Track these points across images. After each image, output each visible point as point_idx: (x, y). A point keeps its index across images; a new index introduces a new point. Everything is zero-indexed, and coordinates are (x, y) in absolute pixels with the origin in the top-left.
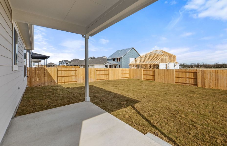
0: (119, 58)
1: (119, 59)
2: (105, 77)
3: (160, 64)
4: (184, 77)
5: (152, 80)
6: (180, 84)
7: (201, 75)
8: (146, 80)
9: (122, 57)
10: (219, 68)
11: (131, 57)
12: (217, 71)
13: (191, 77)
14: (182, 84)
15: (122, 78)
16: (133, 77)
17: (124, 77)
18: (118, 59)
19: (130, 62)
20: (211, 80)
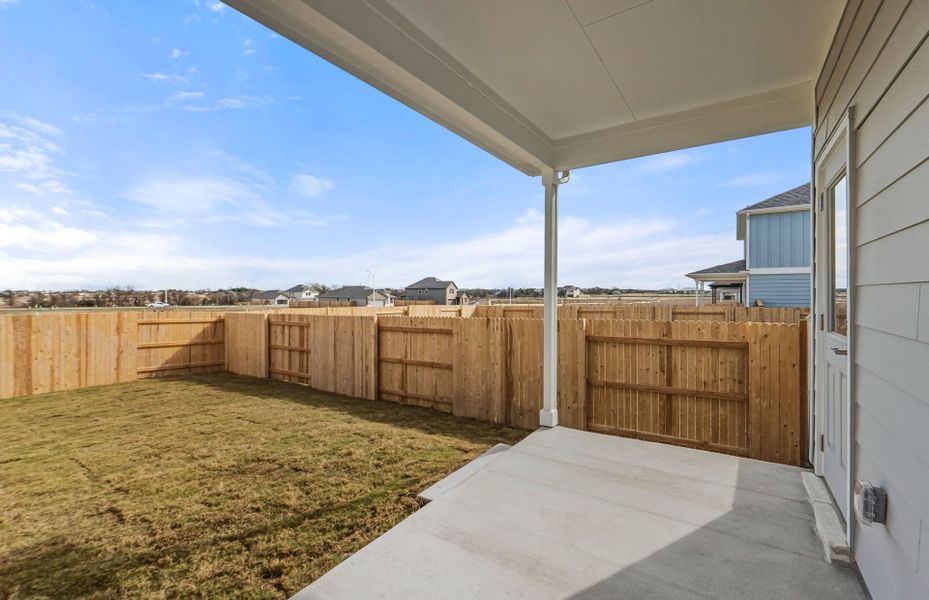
7: (15, 340)
10: (68, 306)
12: (83, 320)
20: (62, 357)
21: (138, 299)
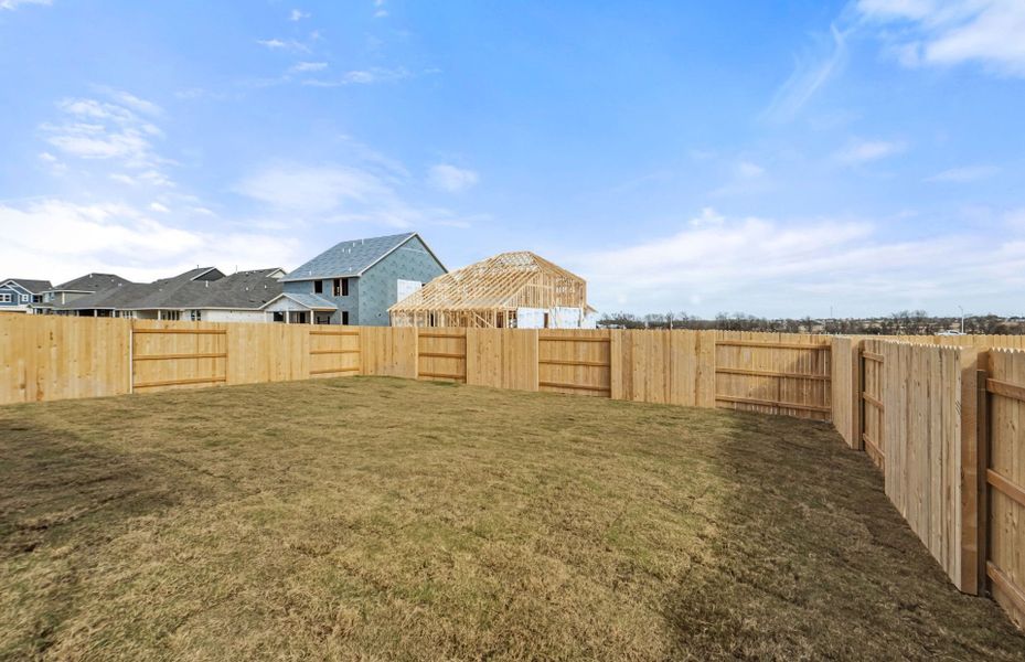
0: (345, 281)
1: (343, 285)
2: (205, 371)
3: (522, 311)
4: (570, 359)
5: (456, 378)
6: (555, 390)
7: (623, 351)
8: (430, 379)
9: (359, 274)
11: (404, 277)
12: (667, 337)
13: (591, 361)
14: (561, 390)
15: (312, 373)
16: (377, 369)
17: (327, 369)
18: (336, 282)
19: (400, 298)
20: (652, 370)
21: (932, 326)
